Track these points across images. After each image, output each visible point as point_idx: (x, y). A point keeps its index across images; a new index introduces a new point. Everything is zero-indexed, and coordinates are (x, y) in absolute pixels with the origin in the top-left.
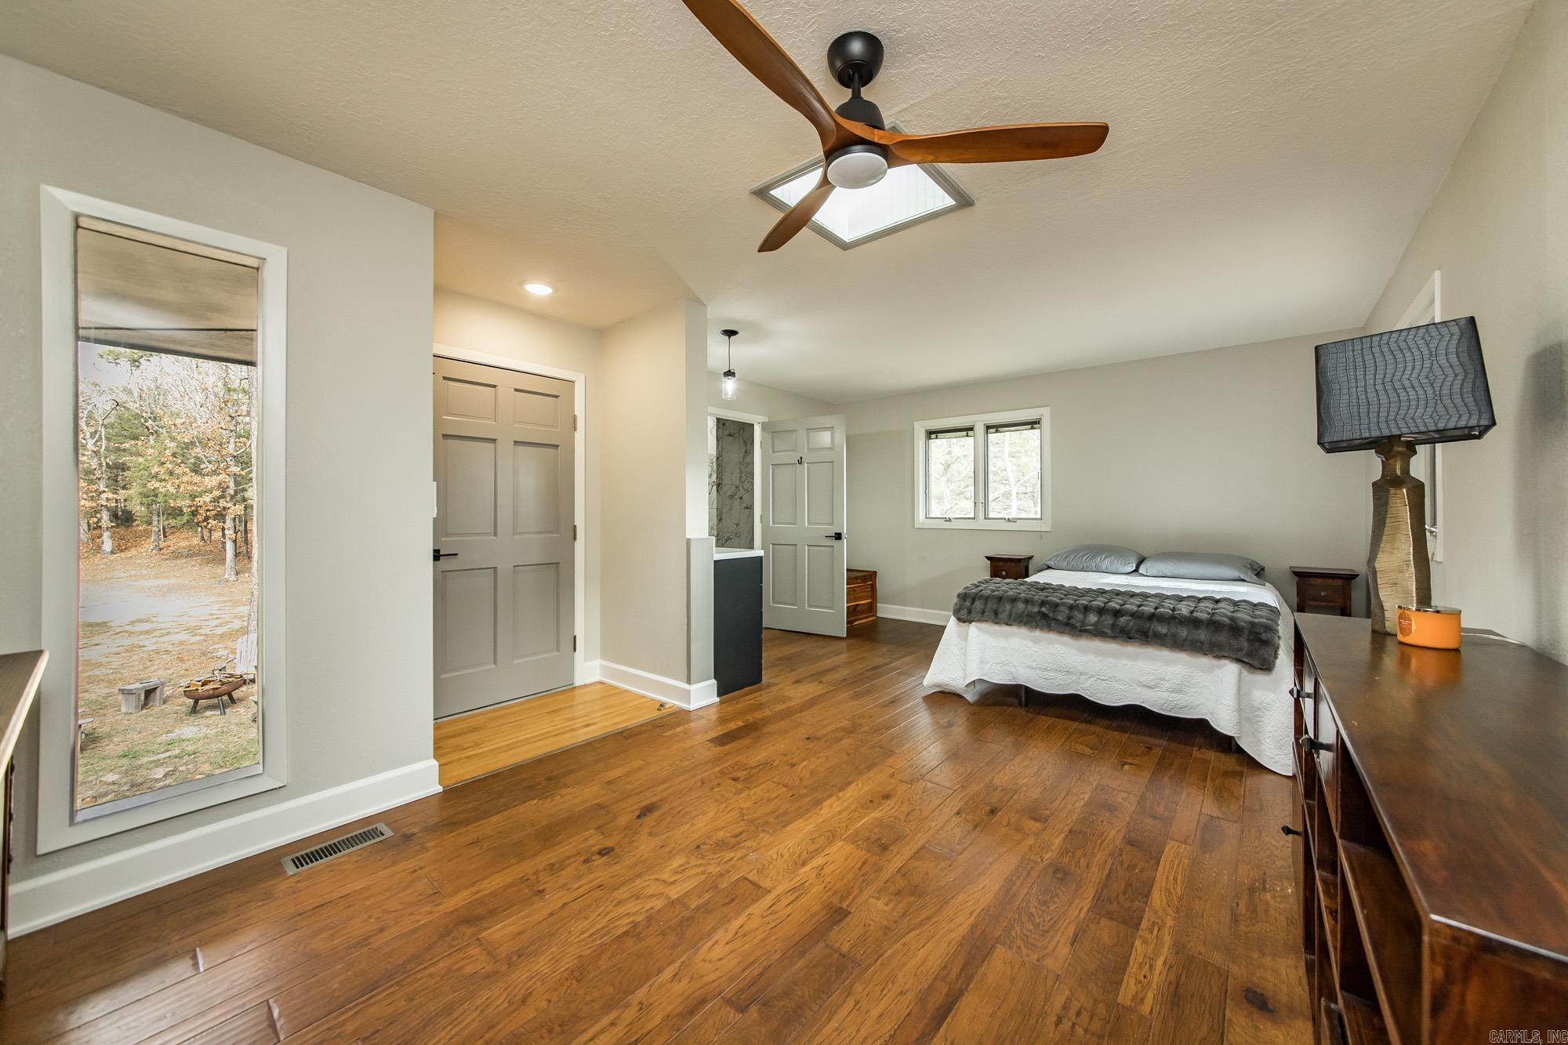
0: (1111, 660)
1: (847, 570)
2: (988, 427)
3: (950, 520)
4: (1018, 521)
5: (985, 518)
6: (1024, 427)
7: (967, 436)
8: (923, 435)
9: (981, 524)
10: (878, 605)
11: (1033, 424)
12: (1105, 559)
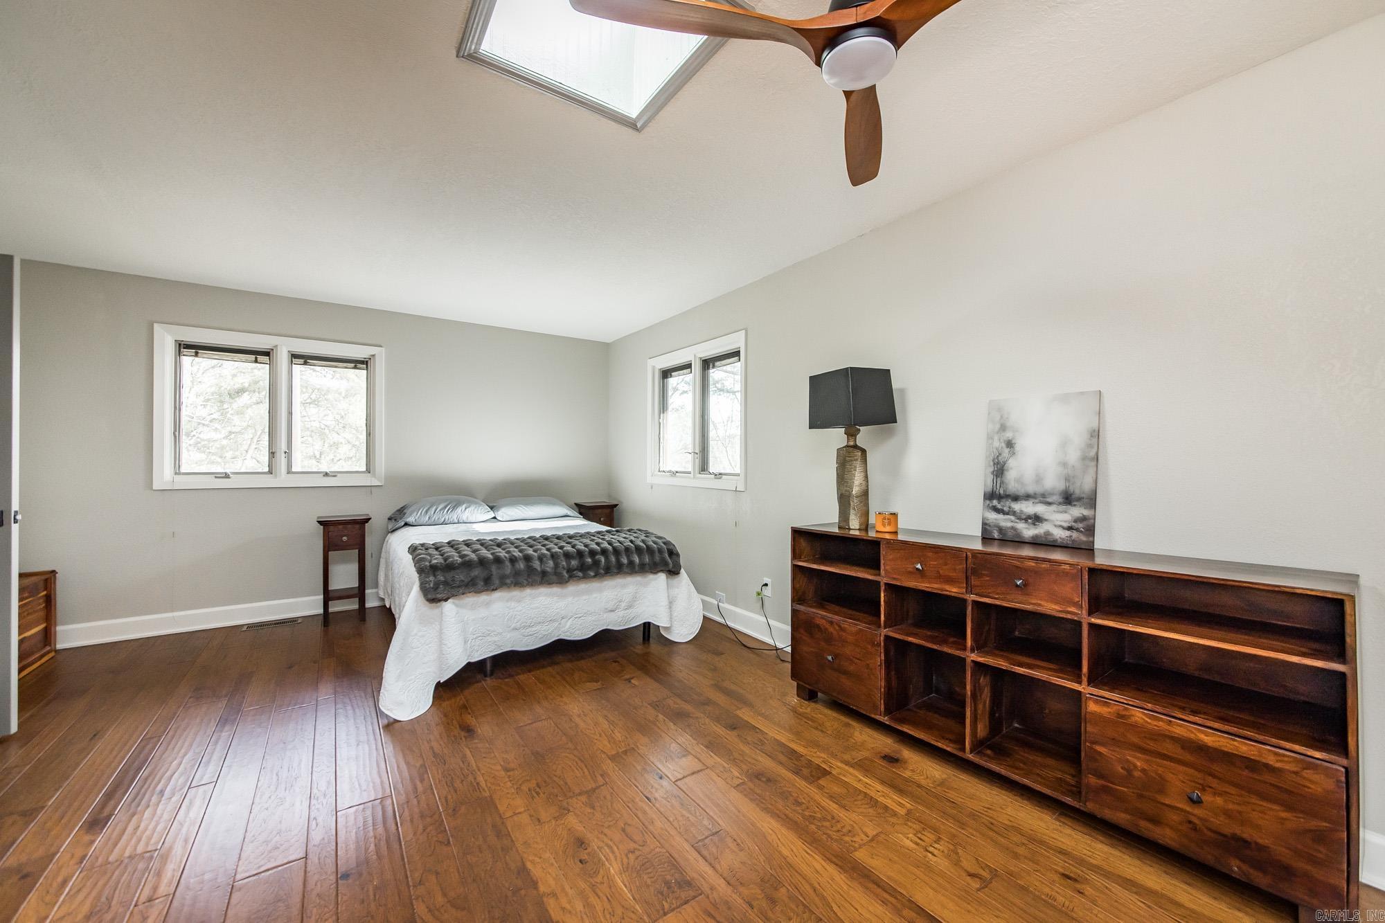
0: (584, 597)
1: (21, 576)
2: (294, 356)
3: (227, 476)
4: (339, 475)
5: (289, 472)
6: (345, 365)
7: (256, 361)
8: (170, 348)
9: (282, 480)
10: (59, 628)
11: (358, 363)
12: (466, 509)
